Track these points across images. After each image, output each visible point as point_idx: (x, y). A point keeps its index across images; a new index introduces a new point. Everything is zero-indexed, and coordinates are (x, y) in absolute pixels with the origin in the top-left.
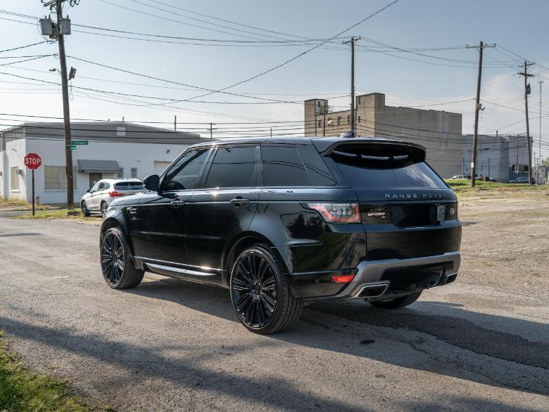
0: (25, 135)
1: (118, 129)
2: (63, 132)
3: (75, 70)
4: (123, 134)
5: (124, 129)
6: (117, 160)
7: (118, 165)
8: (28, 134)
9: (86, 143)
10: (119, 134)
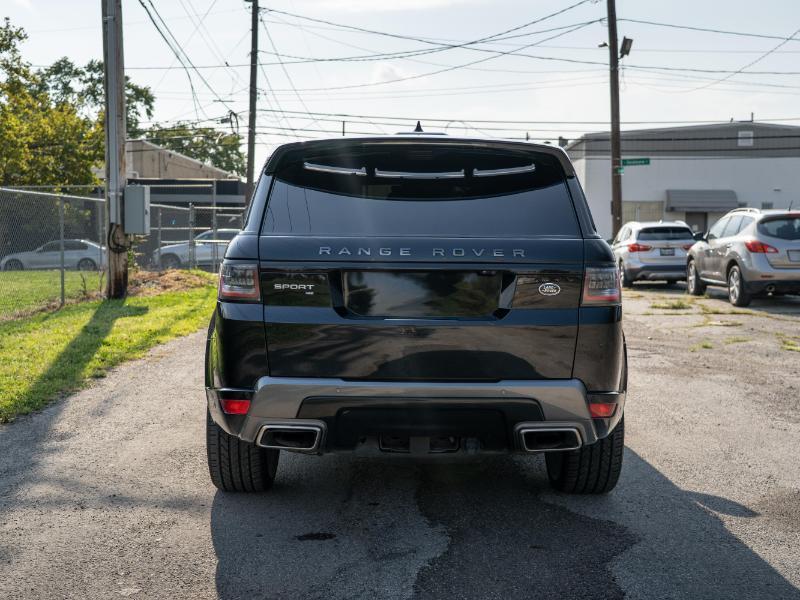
0: (584, 153)
1: (740, 134)
2: (609, 145)
3: (631, 41)
4: (750, 143)
5: (751, 134)
6: (735, 190)
7: (735, 197)
8: (589, 152)
9: (647, 162)
10: (741, 143)
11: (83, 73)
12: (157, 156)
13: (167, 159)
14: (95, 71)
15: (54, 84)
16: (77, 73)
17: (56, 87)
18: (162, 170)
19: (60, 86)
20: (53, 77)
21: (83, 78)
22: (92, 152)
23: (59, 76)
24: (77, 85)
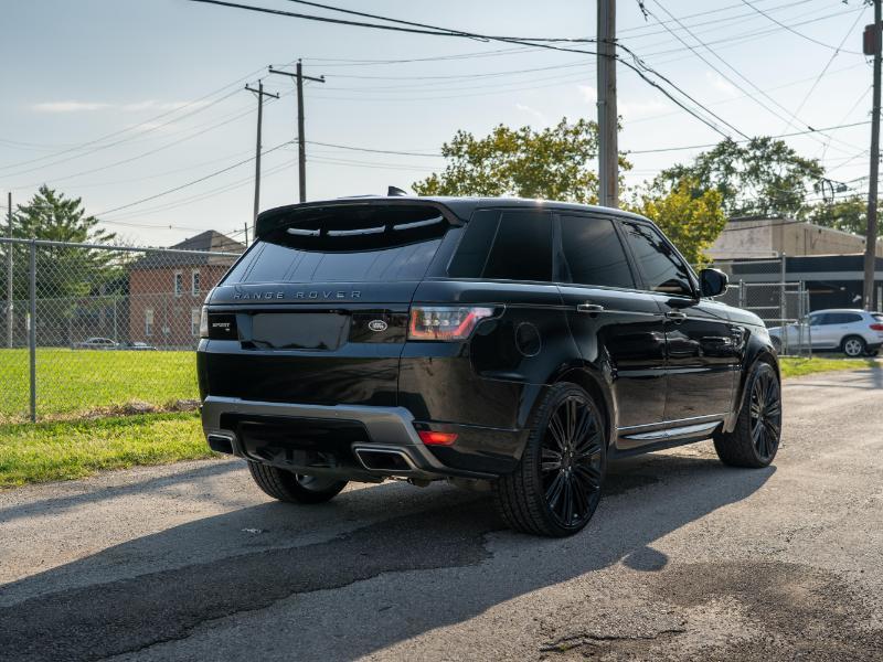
11: (747, 152)
12: (802, 232)
13: (816, 236)
14: (758, 148)
15: (716, 166)
16: (740, 153)
17: (718, 169)
18: (809, 247)
19: (722, 168)
20: (716, 160)
21: (747, 156)
22: (697, 233)
23: (722, 157)
24: (739, 165)
